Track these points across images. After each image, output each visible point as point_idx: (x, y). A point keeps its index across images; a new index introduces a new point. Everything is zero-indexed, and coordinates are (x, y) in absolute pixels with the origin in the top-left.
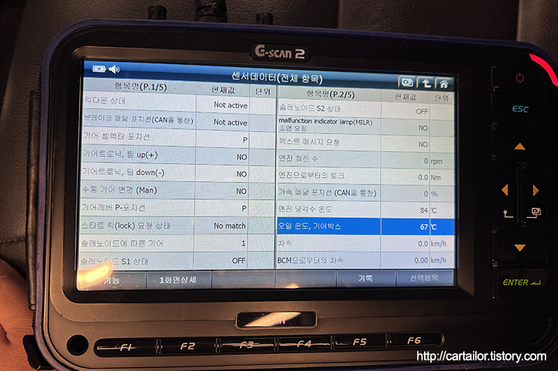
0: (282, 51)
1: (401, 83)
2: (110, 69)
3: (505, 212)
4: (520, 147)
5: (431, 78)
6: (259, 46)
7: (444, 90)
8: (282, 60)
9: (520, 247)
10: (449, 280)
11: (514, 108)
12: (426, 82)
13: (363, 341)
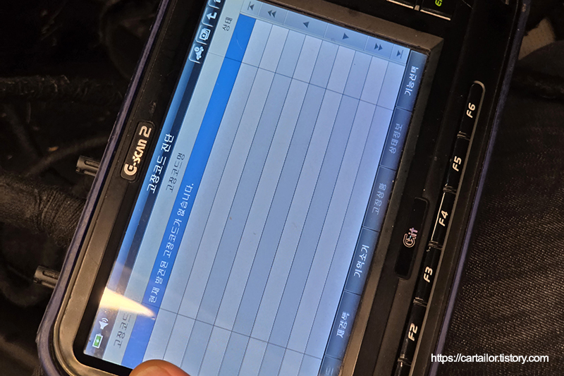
0: (138, 148)
1: (203, 41)
5: (207, 9)
6: (125, 169)
8: (146, 151)
10: (421, 57)
12: (209, 16)
13: (458, 160)
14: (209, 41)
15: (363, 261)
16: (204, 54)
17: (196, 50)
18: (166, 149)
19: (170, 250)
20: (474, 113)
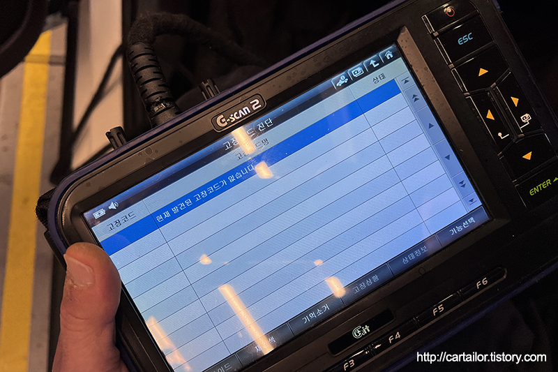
1: (352, 76)
3: (500, 134)
4: (482, 72)
5: (375, 56)
6: (219, 118)
7: (391, 60)
9: (528, 156)
10: (484, 216)
11: (459, 42)
12: (372, 62)
13: (441, 308)
14: (356, 79)
15: (316, 315)
16: (345, 85)
17: (341, 78)
18: (261, 128)
19: (201, 197)
20: (482, 286)
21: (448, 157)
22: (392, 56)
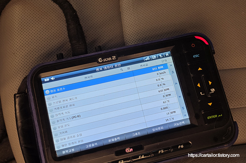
0: (108, 58)
1: (152, 58)
2: (51, 79)
3: (201, 93)
4: (200, 69)
5: (162, 53)
6: (100, 59)
7: (168, 56)
8: (108, 61)
9: (210, 104)
10: (188, 122)
11: (194, 56)
12: (160, 55)
13: (162, 151)
14: (153, 60)
15: (114, 140)
16: (148, 61)
17: (148, 58)
20: (180, 148)
21: (180, 97)
22: (168, 55)
